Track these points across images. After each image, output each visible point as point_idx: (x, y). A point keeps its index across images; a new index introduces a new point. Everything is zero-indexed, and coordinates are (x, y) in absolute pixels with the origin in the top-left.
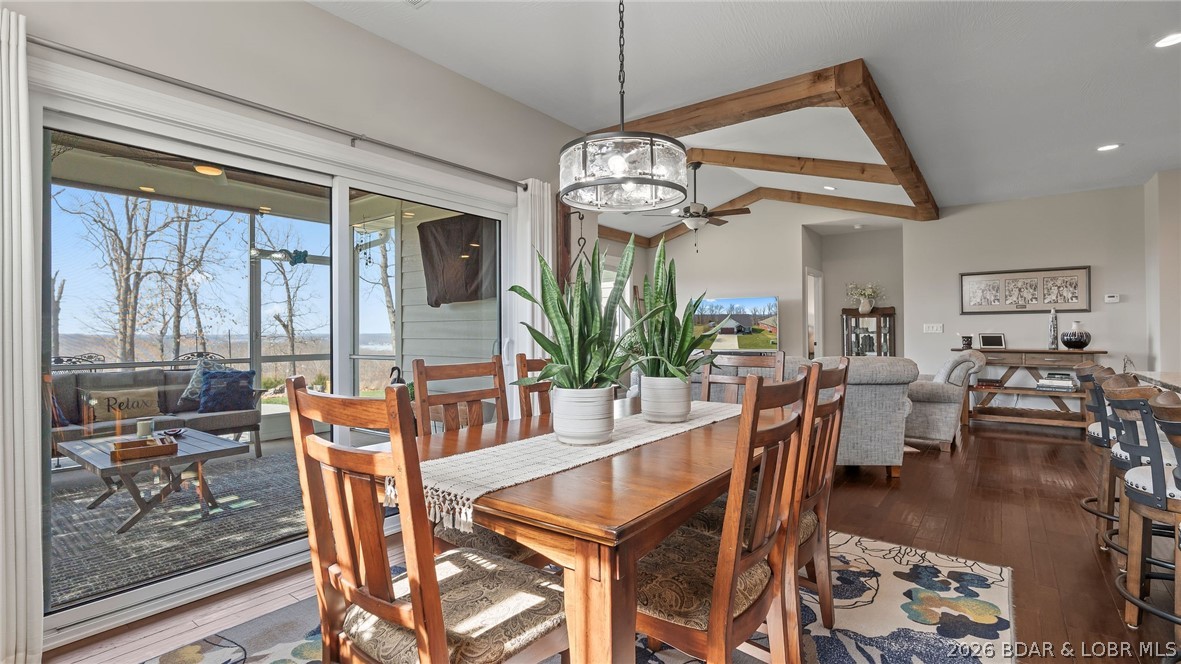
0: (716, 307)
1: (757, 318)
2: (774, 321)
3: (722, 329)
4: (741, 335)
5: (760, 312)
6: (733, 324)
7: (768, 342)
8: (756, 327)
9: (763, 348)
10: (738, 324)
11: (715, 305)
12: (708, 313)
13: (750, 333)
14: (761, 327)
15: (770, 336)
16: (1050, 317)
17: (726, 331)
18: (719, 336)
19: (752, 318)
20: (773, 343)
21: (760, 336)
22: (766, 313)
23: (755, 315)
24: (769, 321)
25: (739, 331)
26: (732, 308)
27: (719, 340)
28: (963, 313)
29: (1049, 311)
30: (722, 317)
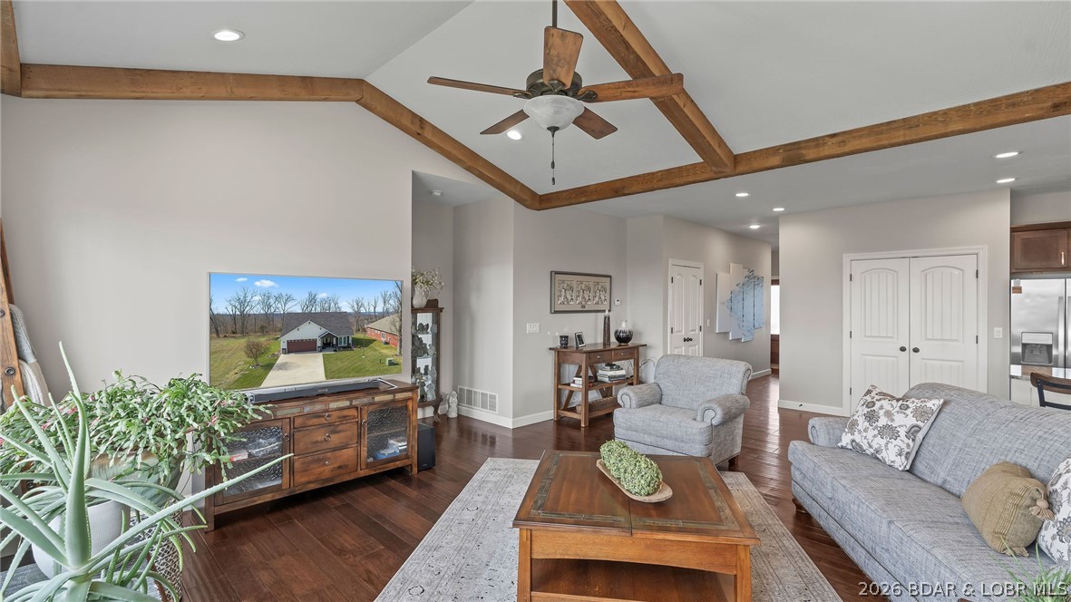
0: (278, 299)
1: (362, 319)
2: (393, 323)
3: (289, 343)
4: (330, 352)
5: (368, 308)
6: (311, 331)
7: (381, 362)
8: (360, 336)
9: (373, 373)
10: (323, 331)
11: (275, 293)
13: (348, 348)
14: (369, 335)
15: (385, 351)
18: (283, 358)
19: (353, 320)
20: (391, 363)
21: (367, 353)
22: (379, 309)
23: (358, 314)
24: (383, 324)
25: (327, 344)
26: (312, 300)
27: (284, 367)
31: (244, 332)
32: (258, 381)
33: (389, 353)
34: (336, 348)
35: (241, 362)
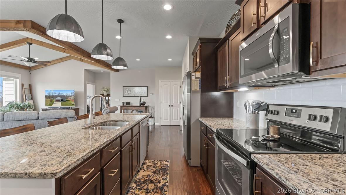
1: (68, 97)
3: (56, 100)
5: (68, 95)
6: (59, 98)
7: (71, 104)
8: (67, 99)
12: (51, 95)
13: (65, 101)
14: (69, 99)
16: (139, 98)
17: (57, 101)
18: (55, 102)
19: (66, 97)
20: (73, 104)
21: (69, 102)
22: (71, 95)
23: (67, 96)
24: (71, 98)
25: (62, 100)
26: (59, 93)
27: (55, 103)
28: (123, 96)
29: (139, 96)
30: (56, 97)
31: (49, 98)
32: (51, 106)
33: (72, 103)
34: (63, 101)
35: (49, 102)
